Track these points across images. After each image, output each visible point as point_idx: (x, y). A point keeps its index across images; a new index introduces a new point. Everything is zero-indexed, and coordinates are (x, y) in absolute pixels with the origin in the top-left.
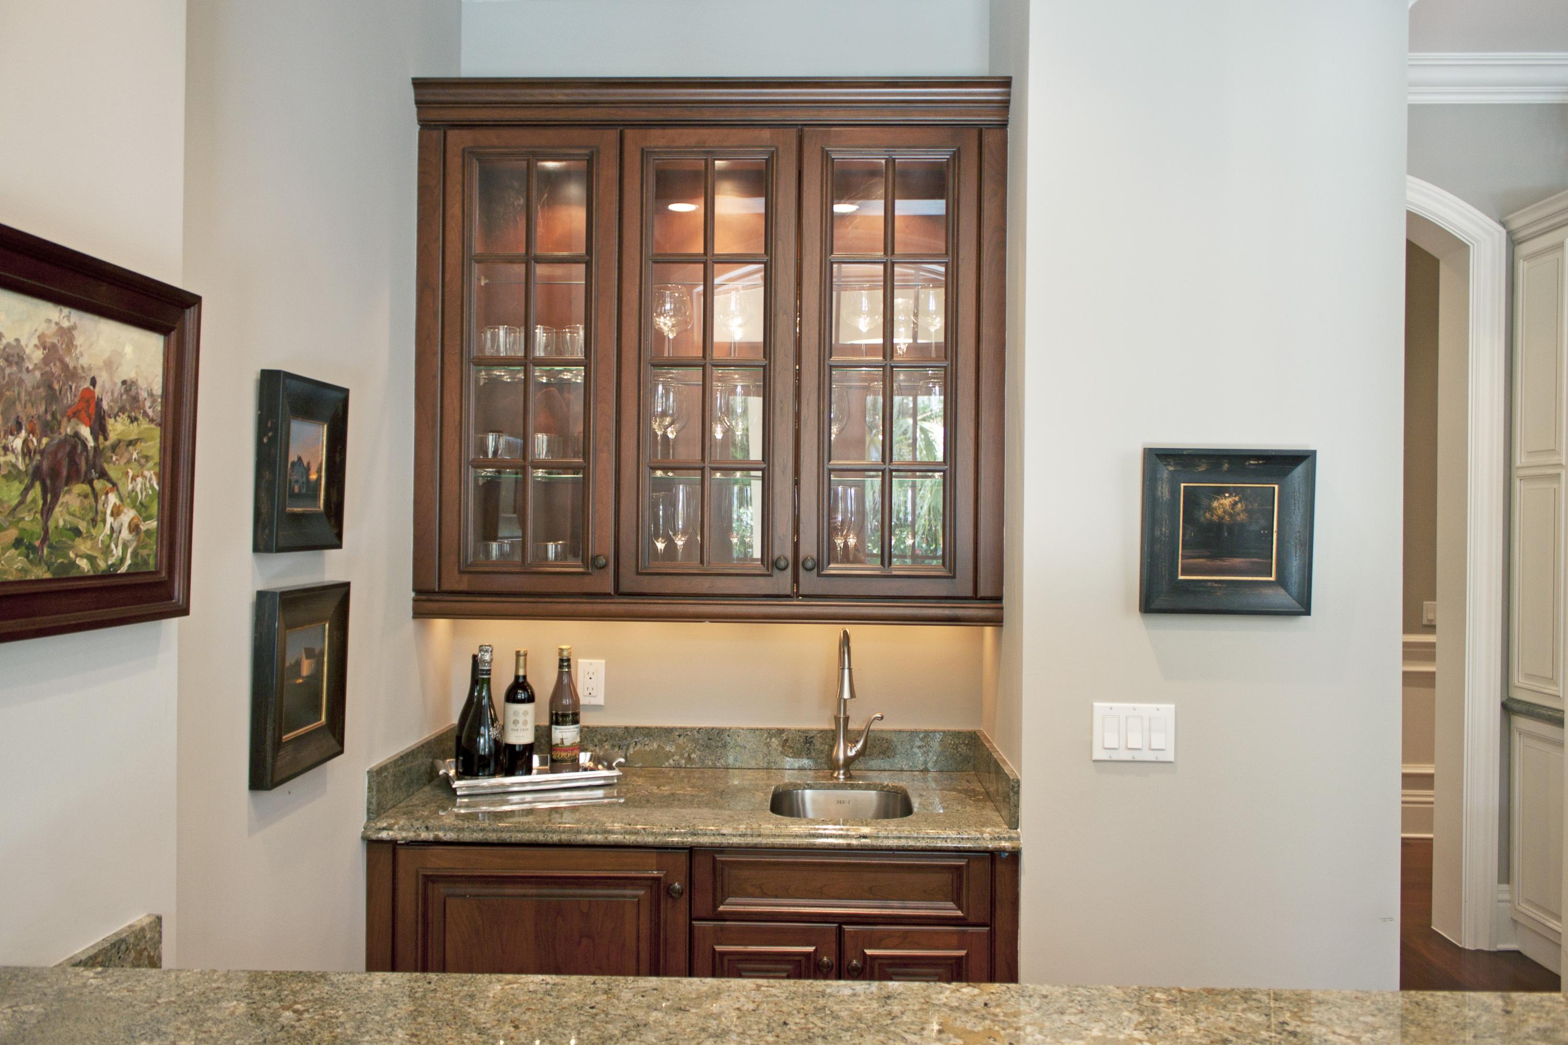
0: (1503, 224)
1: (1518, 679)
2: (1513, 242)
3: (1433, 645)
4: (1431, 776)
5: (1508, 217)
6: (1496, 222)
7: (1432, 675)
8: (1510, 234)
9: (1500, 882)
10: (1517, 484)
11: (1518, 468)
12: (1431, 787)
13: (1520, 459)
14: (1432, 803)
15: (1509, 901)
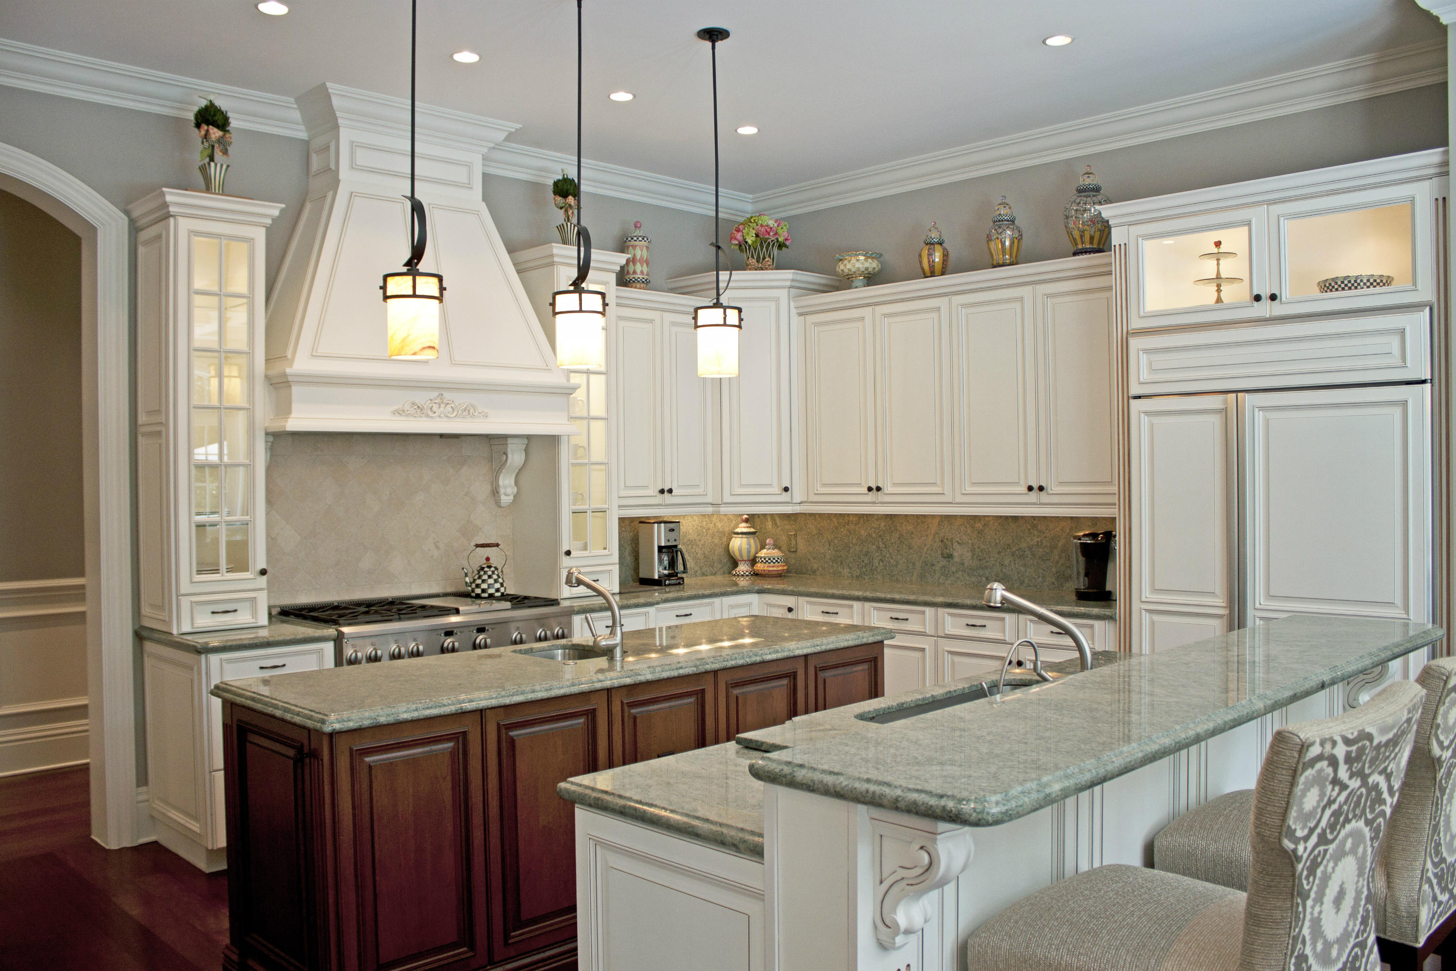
0: (127, 213)
1: (146, 610)
2: (134, 229)
3: (83, 587)
4: (85, 706)
5: (130, 207)
6: (121, 211)
7: (83, 614)
8: (132, 222)
9: (138, 786)
10: (141, 440)
11: (142, 425)
12: (85, 716)
13: (142, 418)
14: (87, 731)
15: (148, 801)
